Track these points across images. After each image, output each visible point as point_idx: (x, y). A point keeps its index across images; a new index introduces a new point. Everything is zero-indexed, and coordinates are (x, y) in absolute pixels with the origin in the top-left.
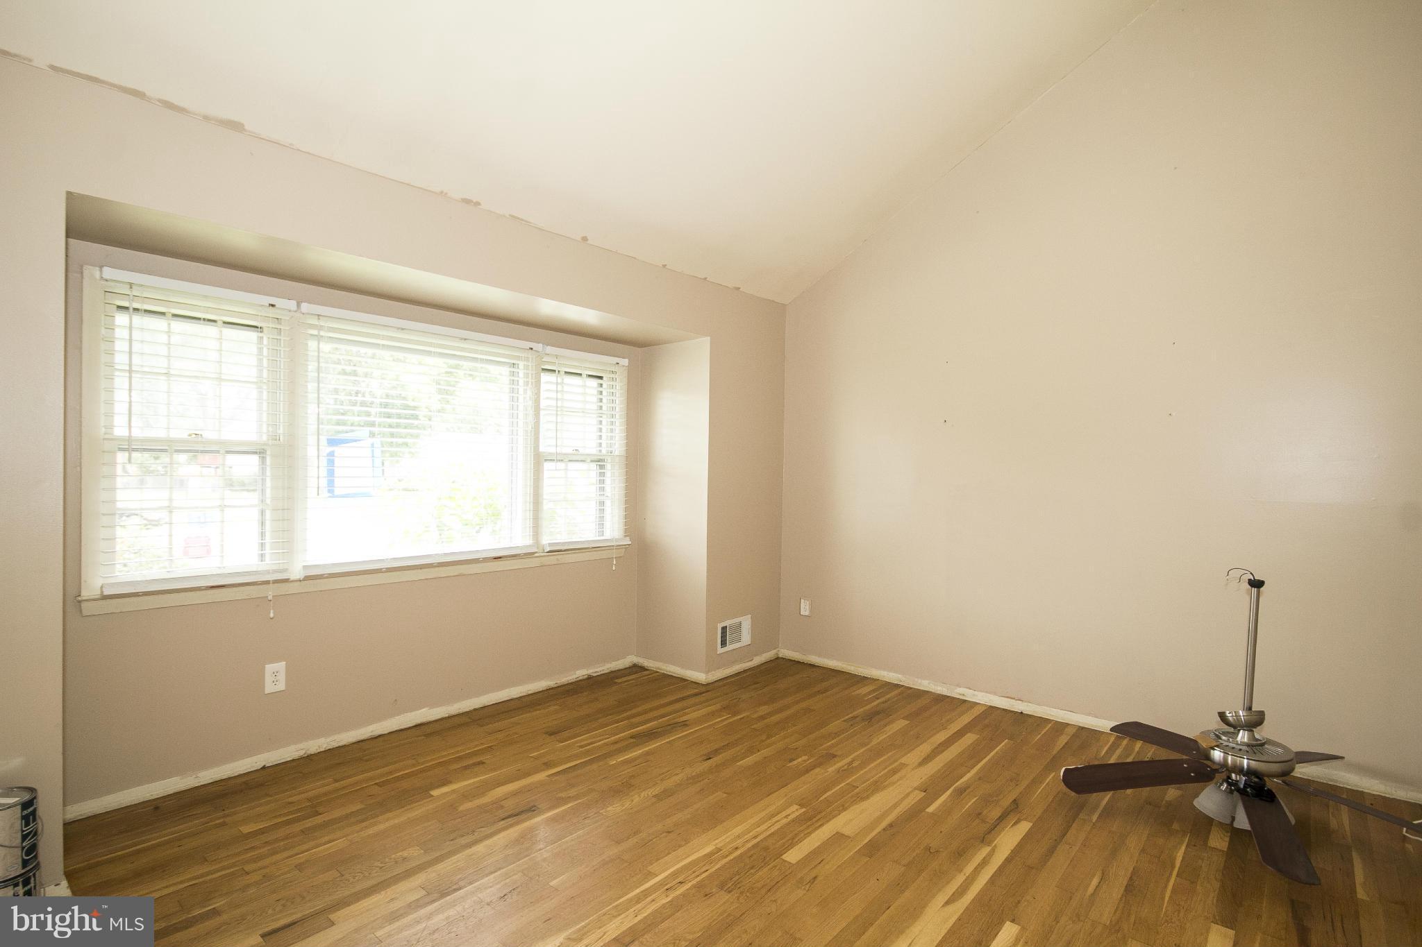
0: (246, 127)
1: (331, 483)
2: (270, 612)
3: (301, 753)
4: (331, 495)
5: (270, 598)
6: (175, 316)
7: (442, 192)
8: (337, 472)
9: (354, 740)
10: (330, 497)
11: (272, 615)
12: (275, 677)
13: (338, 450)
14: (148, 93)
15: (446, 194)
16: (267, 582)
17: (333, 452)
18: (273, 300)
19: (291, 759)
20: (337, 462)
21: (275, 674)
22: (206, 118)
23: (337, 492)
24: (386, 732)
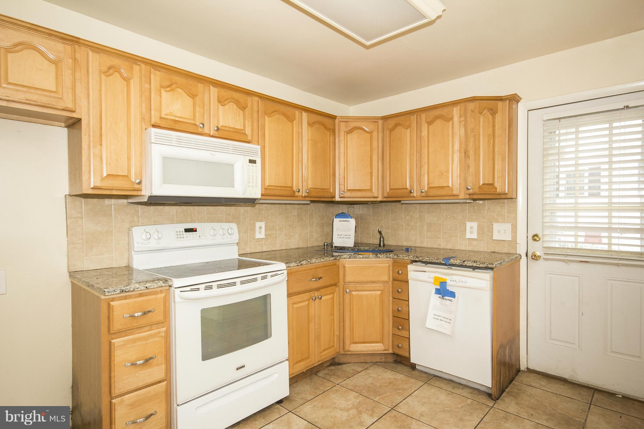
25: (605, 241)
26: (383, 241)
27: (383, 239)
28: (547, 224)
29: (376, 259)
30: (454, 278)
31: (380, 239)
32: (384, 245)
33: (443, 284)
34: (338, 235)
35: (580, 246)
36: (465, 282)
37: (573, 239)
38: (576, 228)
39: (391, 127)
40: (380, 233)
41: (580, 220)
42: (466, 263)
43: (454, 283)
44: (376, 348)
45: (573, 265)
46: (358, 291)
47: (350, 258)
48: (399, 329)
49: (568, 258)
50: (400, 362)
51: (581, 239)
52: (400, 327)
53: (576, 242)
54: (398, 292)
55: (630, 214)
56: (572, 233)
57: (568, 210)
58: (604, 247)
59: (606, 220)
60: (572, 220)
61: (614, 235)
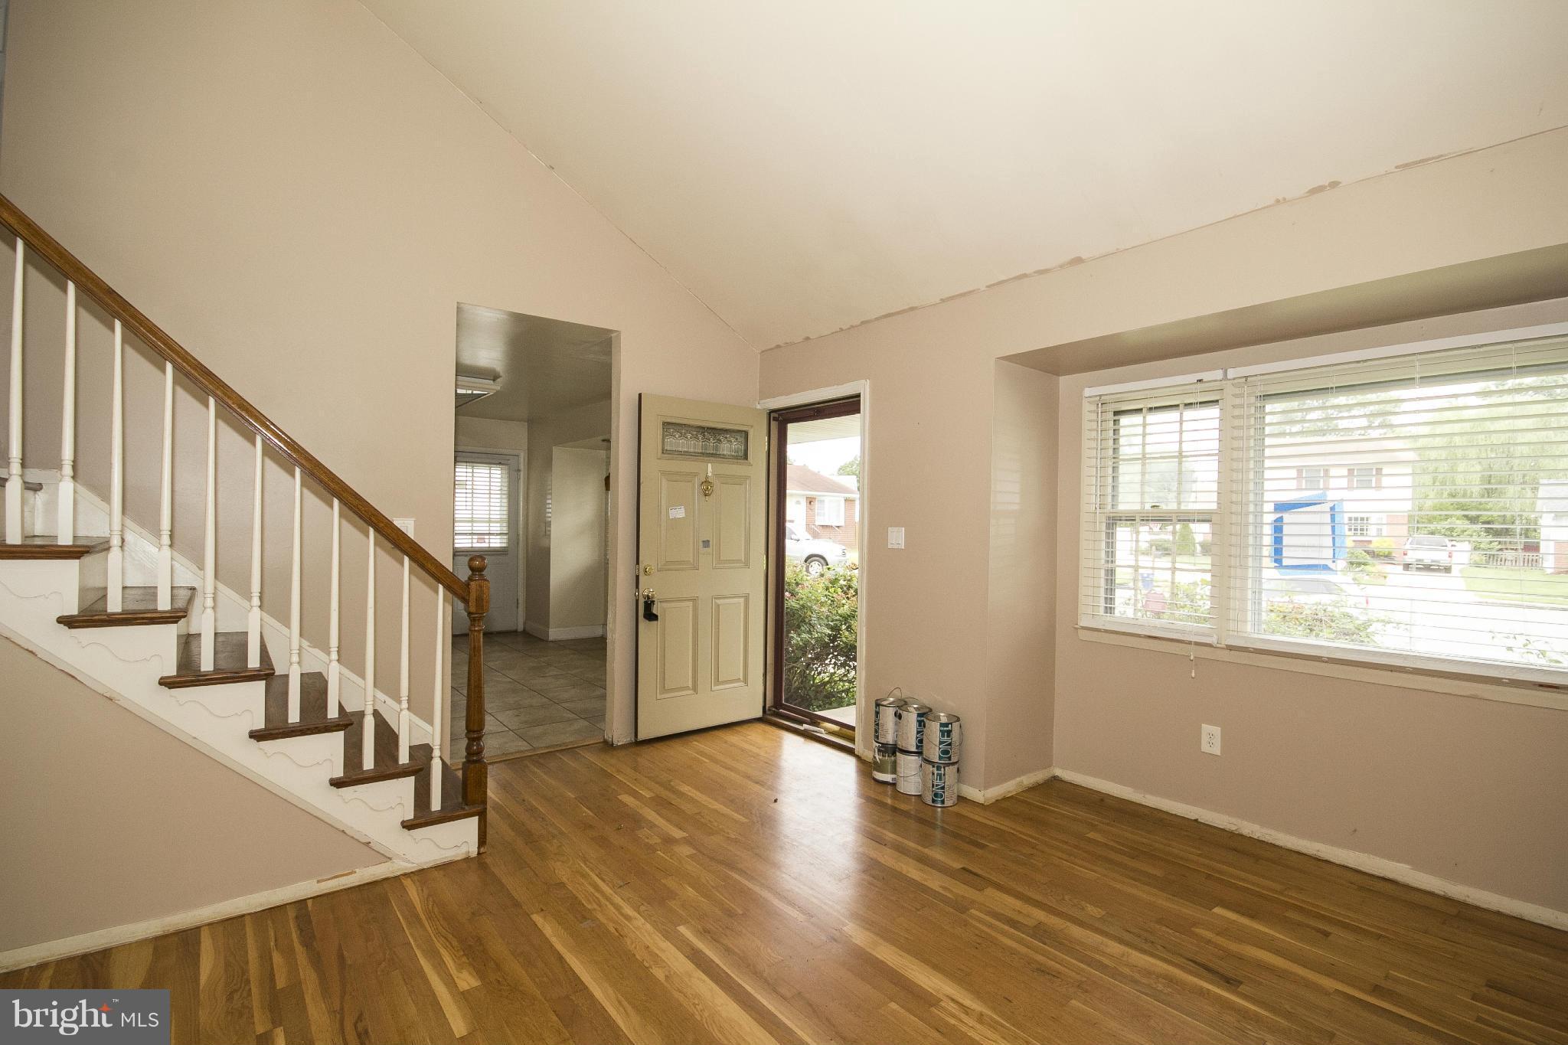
0: (1084, 258)
1: (1278, 552)
2: (1191, 672)
3: (1233, 828)
4: (1276, 565)
5: (1192, 658)
6: (1150, 409)
7: (1278, 201)
8: (1286, 541)
9: (1294, 848)
10: (1275, 567)
11: (1193, 675)
12: (1211, 739)
13: (1287, 517)
14: (1027, 272)
15: (1284, 199)
16: (1190, 643)
17: (1282, 517)
18: (1199, 376)
19: (1222, 827)
20: (1286, 529)
21: (1211, 735)
22: (1061, 266)
23: (1285, 562)
24: (1338, 862)
28: (457, 532)
35: (474, 545)
37: (470, 541)
38: (472, 534)
41: (474, 528)
51: (475, 541)
55: (498, 525)
56: (470, 537)
57: (468, 522)
58: (487, 545)
59: (488, 528)
60: (470, 528)
61: (491, 537)
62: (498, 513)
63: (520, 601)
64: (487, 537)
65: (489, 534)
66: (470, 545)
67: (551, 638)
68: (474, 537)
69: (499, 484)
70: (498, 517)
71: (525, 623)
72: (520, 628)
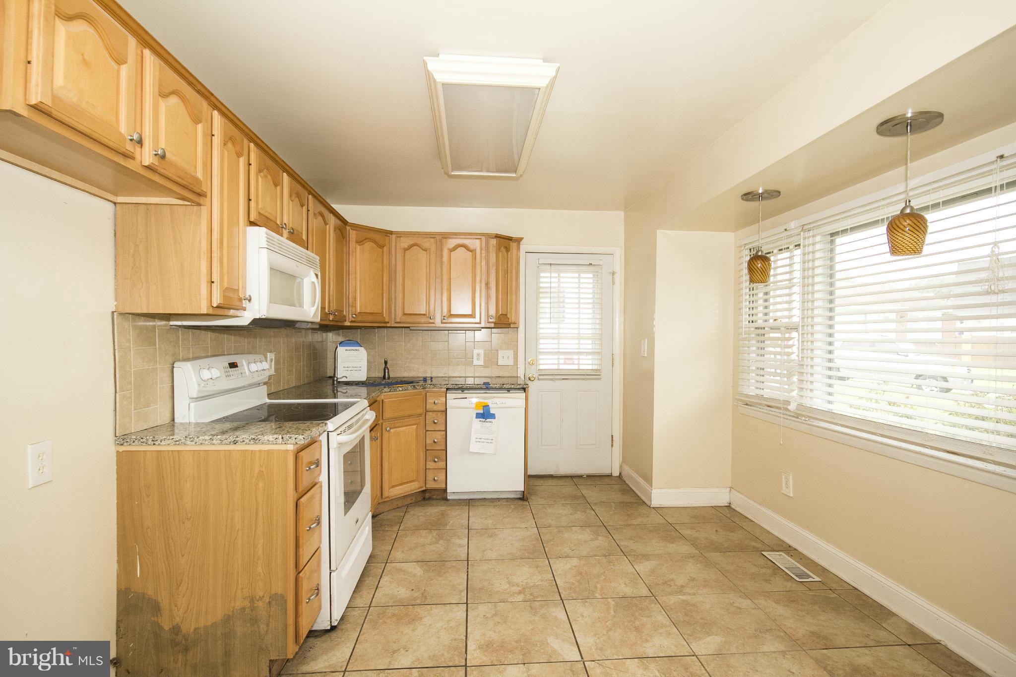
25: (576, 362)
26: (388, 372)
27: (388, 370)
28: (541, 351)
29: (414, 391)
30: (496, 400)
31: (385, 370)
32: (389, 378)
33: (486, 407)
34: (344, 367)
35: (562, 367)
36: (505, 403)
37: (556, 362)
38: (558, 353)
39: (406, 245)
40: (386, 363)
41: (561, 346)
42: (505, 386)
43: (495, 406)
44: (413, 488)
45: (558, 382)
46: (396, 428)
47: (390, 391)
48: (435, 461)
49: (556, 377)
50: (430, 498)
51: (562, 362)
52: (436, 460)
53: (558, 364)
54: (435, 423)
55: (590, 342)
56: (556, 357)
57: (553, 339)
58: (576, 367)
59: (577, 346)
60: (556, 346)
61: (581, 357)
62: (590, 326)
63: (616, 439)
64: (576, 357)
65: (579, 353)
66: (556, 367)
67: (655, 502)
68: (561, 357)
69: (591, 291)
70: (590, 331)
71: (621, 467)
72: (616, 473)
